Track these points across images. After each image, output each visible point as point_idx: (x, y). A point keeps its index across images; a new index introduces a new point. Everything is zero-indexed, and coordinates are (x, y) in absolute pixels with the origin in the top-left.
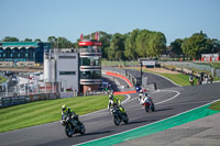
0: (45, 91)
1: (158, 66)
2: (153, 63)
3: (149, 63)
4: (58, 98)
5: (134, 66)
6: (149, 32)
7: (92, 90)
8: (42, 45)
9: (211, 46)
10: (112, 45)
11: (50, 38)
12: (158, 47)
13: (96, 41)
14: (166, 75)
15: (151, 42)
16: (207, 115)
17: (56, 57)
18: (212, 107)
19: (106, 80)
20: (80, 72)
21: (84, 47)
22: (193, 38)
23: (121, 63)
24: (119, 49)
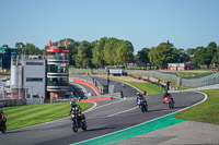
0: (11, 97)
1: (125, 74)
2: (120, 71)
3: (117, 71)
4: (24, 104)
5: (101, 73)
6: (117, 41)
7: (59, 97)
8: (9, 51)
9: (177, 56)
10: (80, 52)
11: (18, 44)
12: (126, 55)
13: (64, 48)
14: (133, 83)
15: (118, 51)
16: (172, 124)
17: (23, 62)
18: (177, 116)
19: (72, 86)
20: (47, 79)
21: (52, 53)
22: (160, 48)
23: (89, 71)
24: (87, 57)
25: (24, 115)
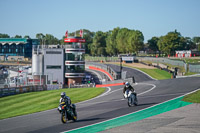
0: (33, 83)
1: (136, 61)
2: (132, 59)
3: (129, 59)
4: (45, 89)
5: (114, 61)
6: (129, 30)
7: (76, 83)
8: (30, 41)
9: (184, 44)
10: (95, 41)
11: (38, 35)
12: (136, 44)
13: (80, 38)
14: (144, 69)
15: (130, 40)
16: (180, 106)
17: (43, 51)
18: (184, 99)
19: (89, 73)
20: (65, 66)
21: (70, 43)
22: (168, 36)
23: (103, 58)
24: (101, 46)
25: (45, 100)
